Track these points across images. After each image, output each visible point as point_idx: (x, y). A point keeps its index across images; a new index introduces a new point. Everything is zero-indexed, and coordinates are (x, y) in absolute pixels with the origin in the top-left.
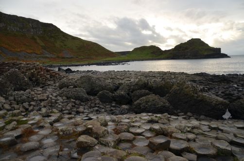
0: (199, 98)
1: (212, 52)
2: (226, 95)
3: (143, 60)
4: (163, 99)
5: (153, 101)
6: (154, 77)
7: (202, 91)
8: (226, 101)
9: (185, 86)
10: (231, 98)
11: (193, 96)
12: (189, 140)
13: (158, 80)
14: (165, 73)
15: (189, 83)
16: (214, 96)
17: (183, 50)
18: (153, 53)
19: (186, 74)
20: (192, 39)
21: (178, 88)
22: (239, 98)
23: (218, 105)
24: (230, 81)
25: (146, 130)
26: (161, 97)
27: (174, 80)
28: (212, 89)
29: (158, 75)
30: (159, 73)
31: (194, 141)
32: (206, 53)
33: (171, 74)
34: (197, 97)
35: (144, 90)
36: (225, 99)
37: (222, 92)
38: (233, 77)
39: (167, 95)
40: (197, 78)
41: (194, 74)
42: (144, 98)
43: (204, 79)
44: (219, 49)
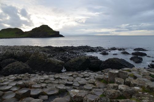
0: (48, 62)
1: (54, 34)
2: (63, 58)
3: (9, 38)
4: (25, 64)
5: (18, 66)
6: (18, 49)
7: (49, 57)
8: (63, 62)
9: (39, 54)
10: (65, 60)
11: (44, 60)
12: (42, 88)
13: (21, 51)
14: (26, 47)
15: (42, 52)
16: (56, 60)
17: (37, 32)
18: (17, 33)
19: (39, 47)
20: (43, 25)
21: (34, 56)
22: (69, 59)
23: (59, 64)
24: (65, 50)
25: (13, 86)
26: (23, 62)
27: (32, 51)
28: (55, 55)
29: (21, 48)
30: (22, 47)
31: (46, 87)
32: (51, 34)
33: (30, 47)
34: (47, 61)
35: (11, 59)
36: (62, 61)
37: (61, 57)
38: (66, 48)
39: (27, 61)
40: (47, 49)
41: (45, 47)
42: (11, 64)
43: (51, 50)
44: (58, 32)
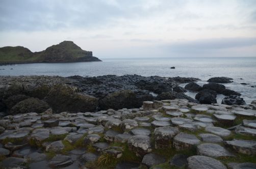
0: (75, 98)
1: (84, 56)
2: (97, 94)
4: (43, 101)
5: (33, 104)
6: (28, 81)
7: (77, 91)
8: (98, 99)
9: (62, 88)
10: (100, 96)
11: (69, 96)
13: (33, 85)
14: (39, 77)
15: (65, 85)
16: (87, 95)
17: (55, 52)
18: (21, 55)
19: (60, 77)
21: (55, 90)
22: (106, 95)
23: (90, 101)
24: (100, 82)
26: (40, 99)
27: (51, 83)
28: (85, 90)
29: (31, 79)
30: (32, 77)
33: (45, 78)
34: (73, 97)
35: (20, 95)
36: (97, 97)
37: (94, 92)
38: (102, 79)
39: (45, 97)
40: (72, 81)
41: (69, 78)
42: (23, 101)
43: (78, 82)
44: (91, 53)
